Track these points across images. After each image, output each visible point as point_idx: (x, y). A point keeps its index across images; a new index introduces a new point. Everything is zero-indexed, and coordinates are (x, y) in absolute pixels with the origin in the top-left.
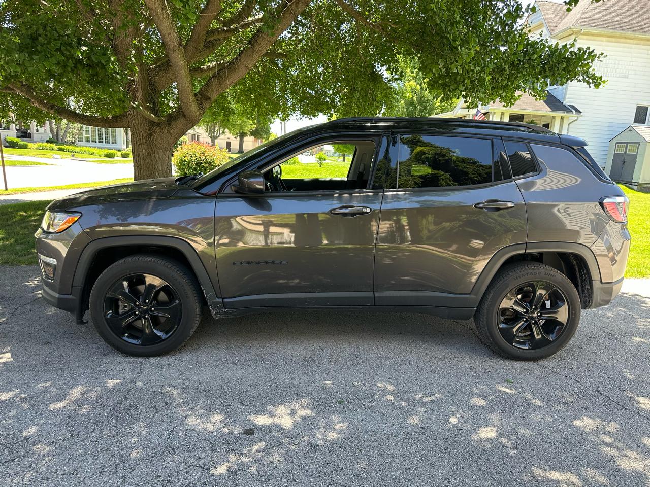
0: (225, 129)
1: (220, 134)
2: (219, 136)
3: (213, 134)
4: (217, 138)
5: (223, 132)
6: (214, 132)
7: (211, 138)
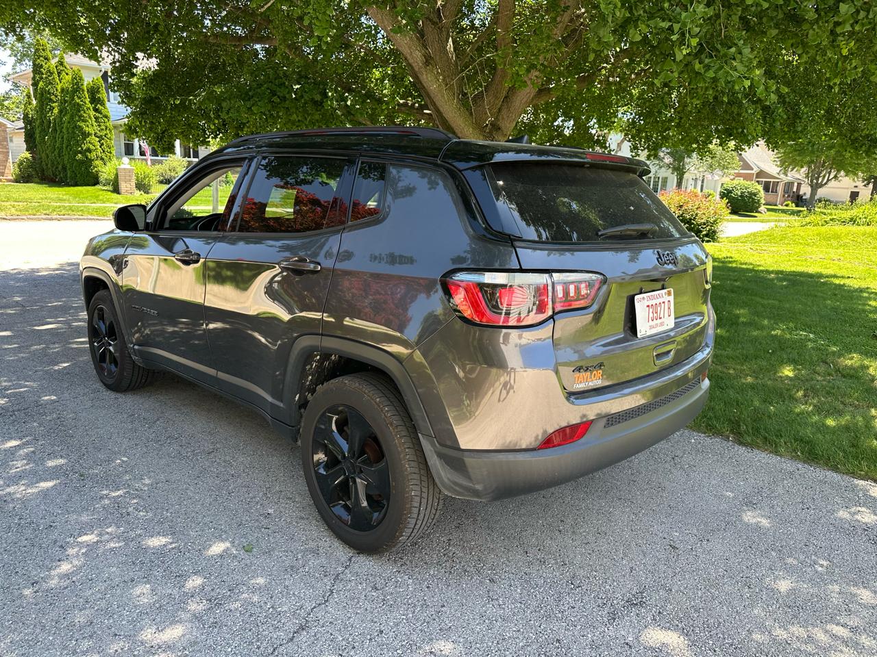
0: (839, 171)
1: (828, 180)
2: (826, 184)
3: (815, 181)
4: (821, 186)
5: (835, 177)
6: (819, 177)
7: (812, 186)
